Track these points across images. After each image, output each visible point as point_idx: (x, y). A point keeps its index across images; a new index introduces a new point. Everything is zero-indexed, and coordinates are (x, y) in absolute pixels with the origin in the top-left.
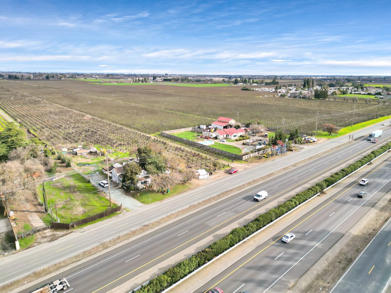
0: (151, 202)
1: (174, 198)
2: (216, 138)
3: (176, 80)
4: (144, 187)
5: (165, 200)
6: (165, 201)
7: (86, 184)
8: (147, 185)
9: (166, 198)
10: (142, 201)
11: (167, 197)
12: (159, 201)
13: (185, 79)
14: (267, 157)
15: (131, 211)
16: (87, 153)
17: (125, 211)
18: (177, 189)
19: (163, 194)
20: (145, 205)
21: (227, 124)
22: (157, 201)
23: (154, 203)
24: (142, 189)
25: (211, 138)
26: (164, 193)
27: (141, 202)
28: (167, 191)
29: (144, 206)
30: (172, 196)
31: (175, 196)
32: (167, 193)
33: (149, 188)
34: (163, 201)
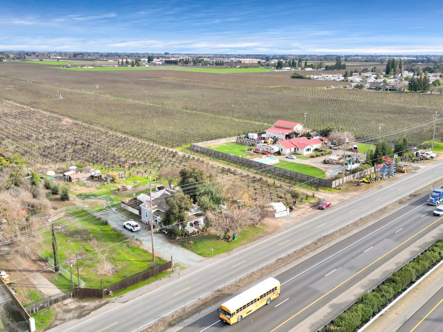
0: (214, 255)
1: (246, 247)
2: (279, 153)
3: (186, 63)
4: (196, 230)
5: (234, 251)
6: (235, 253)
7: (101, 227)
8: (198, 228)
9: (234, 248)
10: (199, 252)
11: (235, 246)
12: (225, 252)
13: (198, 61)
14: (368, 182)
15: (187, 268)
16: (86, 178)
17: (178, 268)
18: (246, 233)
19: (228, 241)
20: (205, 258)
21: (291, 131)
22: (222, 252)
23: (219, 255)
24: (194, 234)
25: (271, 154)
26: (230, 240)
27: (199, 254)
28: (234, 236)
29: (204, 260)
30: (243, 245)
31: (248, 244)
32: (233, 239)
33: (203, 231)
34: (231, 252)
